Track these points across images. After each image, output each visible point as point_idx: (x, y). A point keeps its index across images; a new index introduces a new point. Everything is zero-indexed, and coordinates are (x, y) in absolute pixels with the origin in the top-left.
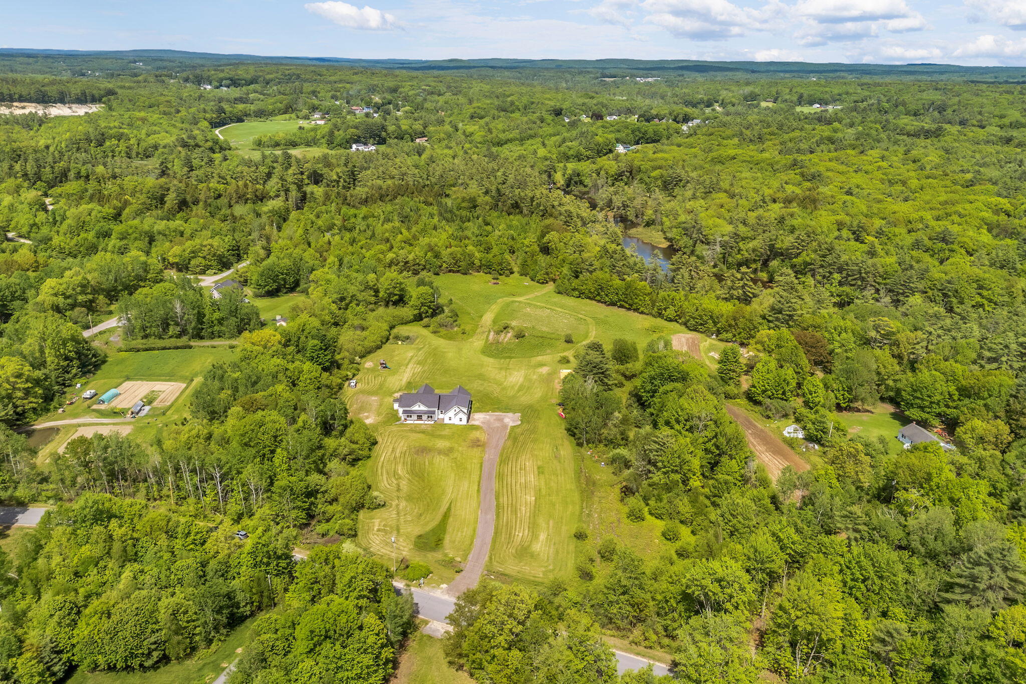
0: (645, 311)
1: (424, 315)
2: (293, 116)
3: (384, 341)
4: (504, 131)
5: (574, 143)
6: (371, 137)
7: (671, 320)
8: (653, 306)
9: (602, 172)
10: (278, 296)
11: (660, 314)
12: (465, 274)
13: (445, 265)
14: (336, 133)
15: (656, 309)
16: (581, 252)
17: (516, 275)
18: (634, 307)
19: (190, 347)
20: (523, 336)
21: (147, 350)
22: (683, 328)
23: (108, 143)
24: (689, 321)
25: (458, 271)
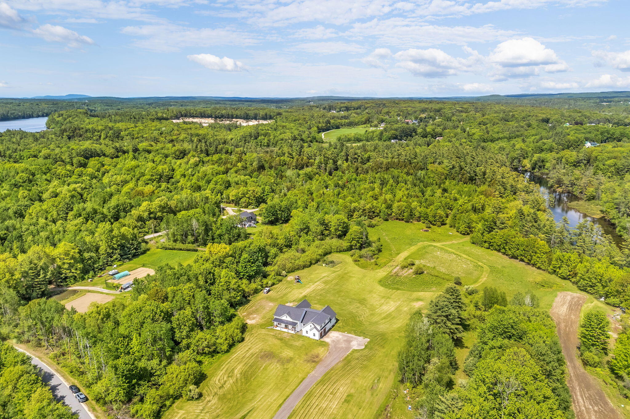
0: (542, 267)
1: (353, 247)
2: (369, 125)
3: (313, 262)
4: (498, 133)
5: (548, 140)
6: (405, 136)
7: (564, 278)
8: (550, 264)
9: (563, 160)
10: (276, 225)
11: (555, 271)
12: (407, 222)
13: (393, 214)
14: (384, 133)
15: (551, 267)
16: (498, 212)
17: (447, 226)
18: (532, 262)
19: (197, 251)
20: (422, 273)
21: (171, 249)
22: (575, 287)
23: (259, 138)
24: (579, 281)
25: (403, 220)
